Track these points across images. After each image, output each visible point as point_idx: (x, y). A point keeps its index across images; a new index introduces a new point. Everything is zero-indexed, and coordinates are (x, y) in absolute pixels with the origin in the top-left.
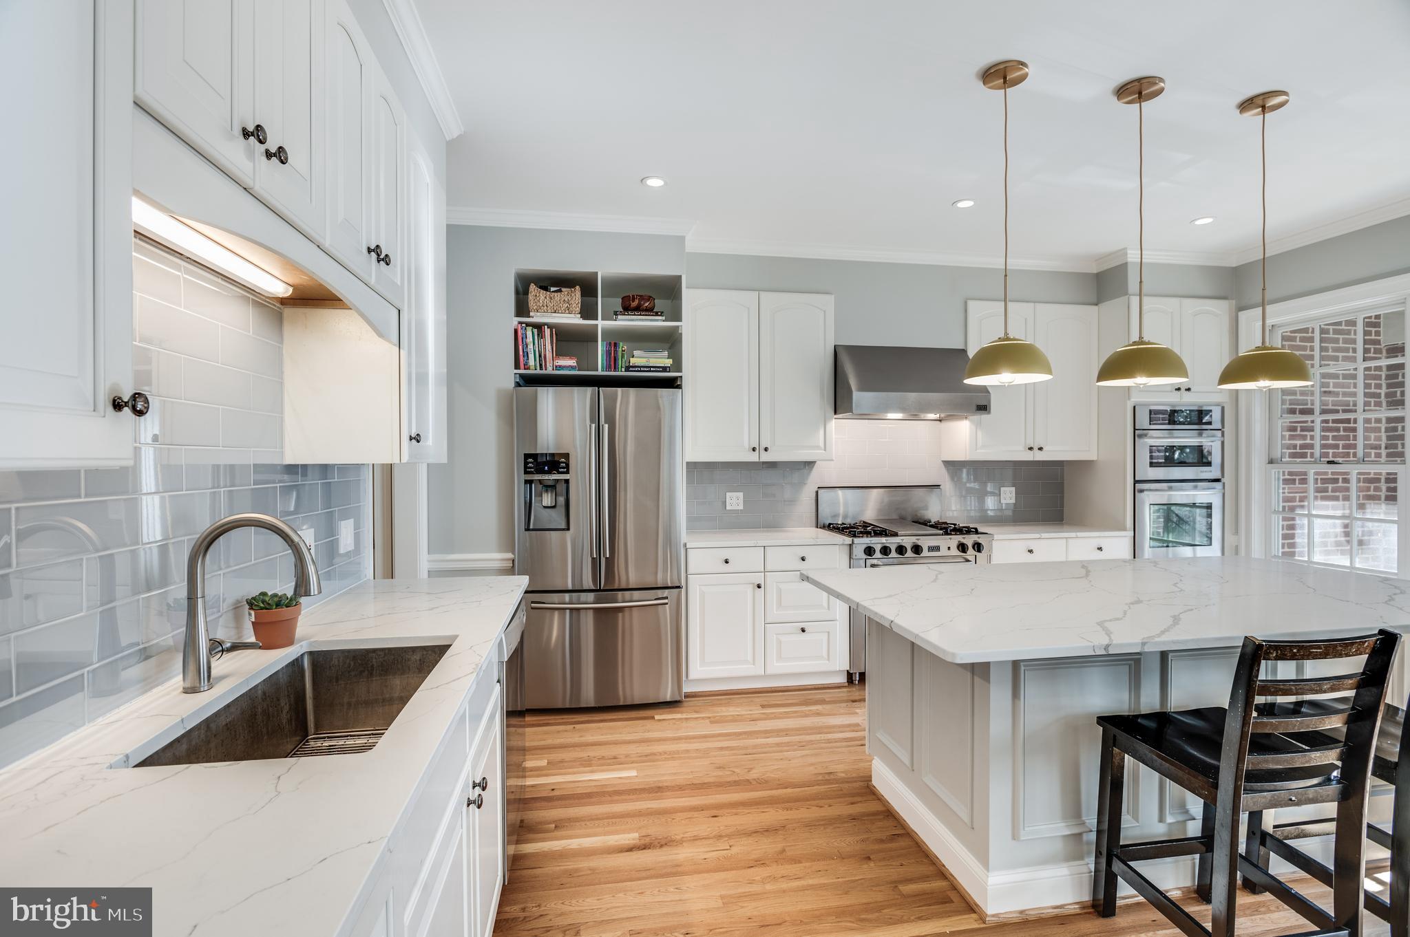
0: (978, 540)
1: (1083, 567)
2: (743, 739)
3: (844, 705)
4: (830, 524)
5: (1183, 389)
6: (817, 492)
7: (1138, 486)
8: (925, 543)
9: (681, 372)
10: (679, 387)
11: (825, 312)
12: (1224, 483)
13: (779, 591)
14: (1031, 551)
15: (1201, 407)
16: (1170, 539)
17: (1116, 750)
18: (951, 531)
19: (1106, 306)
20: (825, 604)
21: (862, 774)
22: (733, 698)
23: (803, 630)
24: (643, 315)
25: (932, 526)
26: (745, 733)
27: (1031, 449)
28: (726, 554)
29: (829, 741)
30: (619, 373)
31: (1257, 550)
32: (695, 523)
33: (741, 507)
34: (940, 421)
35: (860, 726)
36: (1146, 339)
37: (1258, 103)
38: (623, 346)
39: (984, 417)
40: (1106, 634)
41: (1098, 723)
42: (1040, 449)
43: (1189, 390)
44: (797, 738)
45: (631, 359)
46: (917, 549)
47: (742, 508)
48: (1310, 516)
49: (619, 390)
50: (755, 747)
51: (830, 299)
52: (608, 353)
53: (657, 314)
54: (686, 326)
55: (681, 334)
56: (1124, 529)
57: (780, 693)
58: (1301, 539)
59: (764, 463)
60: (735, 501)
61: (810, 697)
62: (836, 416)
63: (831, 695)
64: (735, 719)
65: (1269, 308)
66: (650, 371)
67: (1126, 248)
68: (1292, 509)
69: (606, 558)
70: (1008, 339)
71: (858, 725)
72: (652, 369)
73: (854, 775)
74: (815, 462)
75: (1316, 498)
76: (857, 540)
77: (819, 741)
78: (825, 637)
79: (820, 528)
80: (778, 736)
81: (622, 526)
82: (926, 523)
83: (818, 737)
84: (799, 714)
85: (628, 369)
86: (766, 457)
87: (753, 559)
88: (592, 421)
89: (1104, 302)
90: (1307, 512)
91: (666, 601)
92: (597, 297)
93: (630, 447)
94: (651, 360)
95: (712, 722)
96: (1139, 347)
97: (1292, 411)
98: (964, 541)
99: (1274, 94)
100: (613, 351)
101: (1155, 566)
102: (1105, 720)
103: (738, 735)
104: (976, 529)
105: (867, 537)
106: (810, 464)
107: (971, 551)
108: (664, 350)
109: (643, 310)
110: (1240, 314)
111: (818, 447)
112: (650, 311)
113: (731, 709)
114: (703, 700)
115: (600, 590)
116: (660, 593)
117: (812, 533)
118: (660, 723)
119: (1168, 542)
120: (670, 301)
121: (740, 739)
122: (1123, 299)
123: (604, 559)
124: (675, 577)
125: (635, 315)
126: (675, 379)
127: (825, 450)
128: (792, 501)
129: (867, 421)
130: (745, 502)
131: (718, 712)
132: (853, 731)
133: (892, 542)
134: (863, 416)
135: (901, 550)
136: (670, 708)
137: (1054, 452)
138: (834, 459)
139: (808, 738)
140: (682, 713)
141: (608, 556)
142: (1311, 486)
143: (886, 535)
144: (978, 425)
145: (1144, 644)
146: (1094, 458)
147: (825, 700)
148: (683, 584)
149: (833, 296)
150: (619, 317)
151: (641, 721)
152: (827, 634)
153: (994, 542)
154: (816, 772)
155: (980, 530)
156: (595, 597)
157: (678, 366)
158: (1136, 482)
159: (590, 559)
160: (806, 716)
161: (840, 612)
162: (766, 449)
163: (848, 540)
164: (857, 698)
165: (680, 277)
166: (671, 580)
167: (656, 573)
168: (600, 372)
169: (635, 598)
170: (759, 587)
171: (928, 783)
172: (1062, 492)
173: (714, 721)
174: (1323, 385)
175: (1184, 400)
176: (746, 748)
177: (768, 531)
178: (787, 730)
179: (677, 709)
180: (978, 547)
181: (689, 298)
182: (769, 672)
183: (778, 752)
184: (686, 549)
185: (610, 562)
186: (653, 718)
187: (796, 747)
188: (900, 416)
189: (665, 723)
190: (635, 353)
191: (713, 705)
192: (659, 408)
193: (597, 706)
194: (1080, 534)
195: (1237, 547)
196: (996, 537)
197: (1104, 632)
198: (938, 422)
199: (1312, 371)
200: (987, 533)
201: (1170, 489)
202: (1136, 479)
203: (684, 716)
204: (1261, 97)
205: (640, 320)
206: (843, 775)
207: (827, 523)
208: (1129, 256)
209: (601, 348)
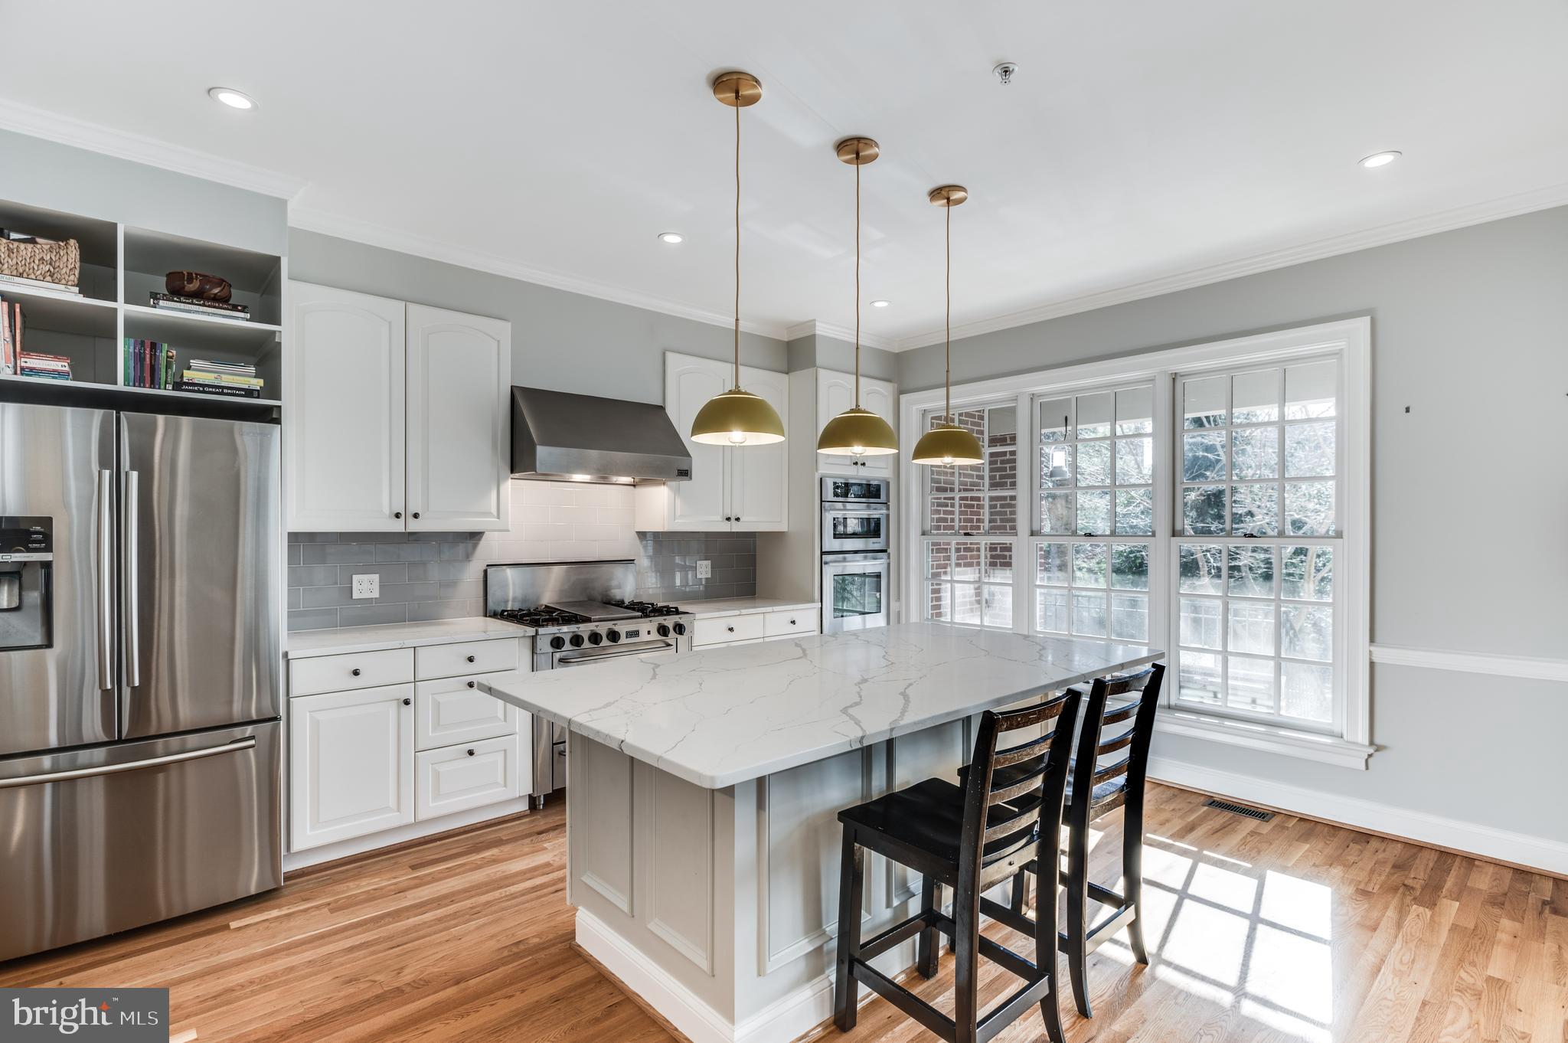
0: (679, 620)
1: (797, 645)
2: (386, 925)
3: (528, 840)
4: (503, 611)
5: (859, 464)
6: (486, 572)
7: (826, 558)
8: (622, 628)
9: (280, 400)
10: (277, 421)
11: (498, 341)
12: (889, 554)
13: (437, 706)
14: (731, 629)
15: (869, 481)
16: (845, 608)
17: (857, 845)
18: (650, 612)
19: (796, 375)
20: (501, 715)
21: (560, 933)
22: (368, 864)
23: (471, 753)
24: (209, 306)
25: (627, 607)
26: (389, 914)
27: (728, 519)
28: (354, 663)
29: (513, 896)
30: (162, 392)
31: (914, 618)
32: (299, 621)
33: (376, 594)
34: (634, 486)
35: (552, 865)
36: (862, 407)
37: (942, 193)
38: (165, 351)
39: (684, 483)
40: (856, 723)
41: (840, 819)
42: (738, 519)
43: (864, 464)
44: (468, 903)
45: (185, 372)
46: (614, 636)
47: (377, 596)
48: (952, 581)
49: (161, 419)
50: (407, 931)
51: (507, 327)
52: (139, 358)
53: (235, 308)
54: (288, 333)
55: (280, 343)
56: (813, 601)
57: (438, 843)
58: (946, 602)
59: (409, 533)
60: (366, 586)
61: (482, 839)
62: (512, 476)
63: (509, 831)
64: (371, 898)
65: (952, 389)
66: (222, 394)
67: (815, 320)
68: (938, 575)
69: (134, 688)
70: (739, 392)
71: (548, 864)
72: (225, 391)
73: (551, 936)
74: (484, 533)
75: (958, 565)
76: (541, 631)
77: (499, 900)
78: (500, 757)
79: (490, 616)
80: (439, 907)
81: (164, 634)
82: (620, 604)
83: (497, 894)
84: (467, 867)
85: (178, 386)
86: (414, 526)
87: (400, 665)
88: (104, 464)
89: (794, 371)
90: (949, 579)
91: (252, 742)
92: (115, 267)
93: (182, 509)
94: (223, 376)
95: (332, 911)
96: (857, 414)
97: (939, 489)
98: (666, 623)
99: (957, 188)
100: (148, 356)
101: (857, 638)
102: (845, 815)
103: (376, 921)
104: (676, 608)
105: (553, 625)
106: (475, 536)
107: (672, 634)
108: (247, 364)
109: (209, 299)
110: (901, 396)
111: (488, 514)
112: (222, 301)
113: (364, 882)
114: (316, 878)
115: (120, 741)
116: (238, 732)
117: (477, 624)
118: (240, 934)
119: (843, 611)
120: (258, 295)
121: (381, 927)
122: (812, 370)
123: (129, 689)
124: (267, 702)
125: (192, 303)
126: (271, 408)
127: (498, 518)
128: (453, 584)
129: (549, 482)
130: (382, 587)
131: (344, 892)
132: (543, 874)
133: (584, 629)
134: (546, 477)
135: (595, 638)
136: (258, 904)
137: (751, 523)
138: (510, 528)
139: (484, 898)
140: (279, 907)
141: (137, 683)
142: (954, 555)
143: (577, 622)
144: (677, 492)
145: (892, 730)
146: (785, 529)
147: (502, 840)
148: (282, 712)
149: (510, 323)
150: (161, 303)
151: (202, 939)
152: (503, 752)
153: (696, 623)
154: (500, 946)
155: (681, 609)
156: (109, 753)
157: (273, 388)
158: (823, 553)
159: (98, 693)
160: (479, 867)
161: (521, 721)
162: (416, 516)
163: (531, 631)
164: (544, 828)
165: (277, 260)
166: (258, 709)
167: (230, 702)
168: (120, 386)
169: (189, 745)
170: (407, 702)
171: (652, 929)
172: (754, 565)
173: (335, 908)
174: (991, 463)
175: (860, 474)
176: (390, 938)
177: (417, 626)
178: (453, 894)
179: (272, 903)
180: (680, 629)
181: (292, 293)
182: (421, 817)
183: (441, 931)
184: (288, 662)
185: (141, 696)
186: (227, 927)
187: (467, 916)
188: (587, 478)
189: (251, 931)
190: (193, 363)
191: (336, 882)
192: (235, 451)
193: (113, 933)
194: (776, 608)
195: (899, 612)
196: (698, 616)
197: (853, 722)
198: (632, 487)
199: (983, 450)
200: (687, 613)
201: (844, 560)
202: (823, 550)
203: (285, 911)
204: (947, 189)
205: (203, 313)
206: (536, 940)
207: (499, 609)
208: (817, 328)
209: (122, 347)
